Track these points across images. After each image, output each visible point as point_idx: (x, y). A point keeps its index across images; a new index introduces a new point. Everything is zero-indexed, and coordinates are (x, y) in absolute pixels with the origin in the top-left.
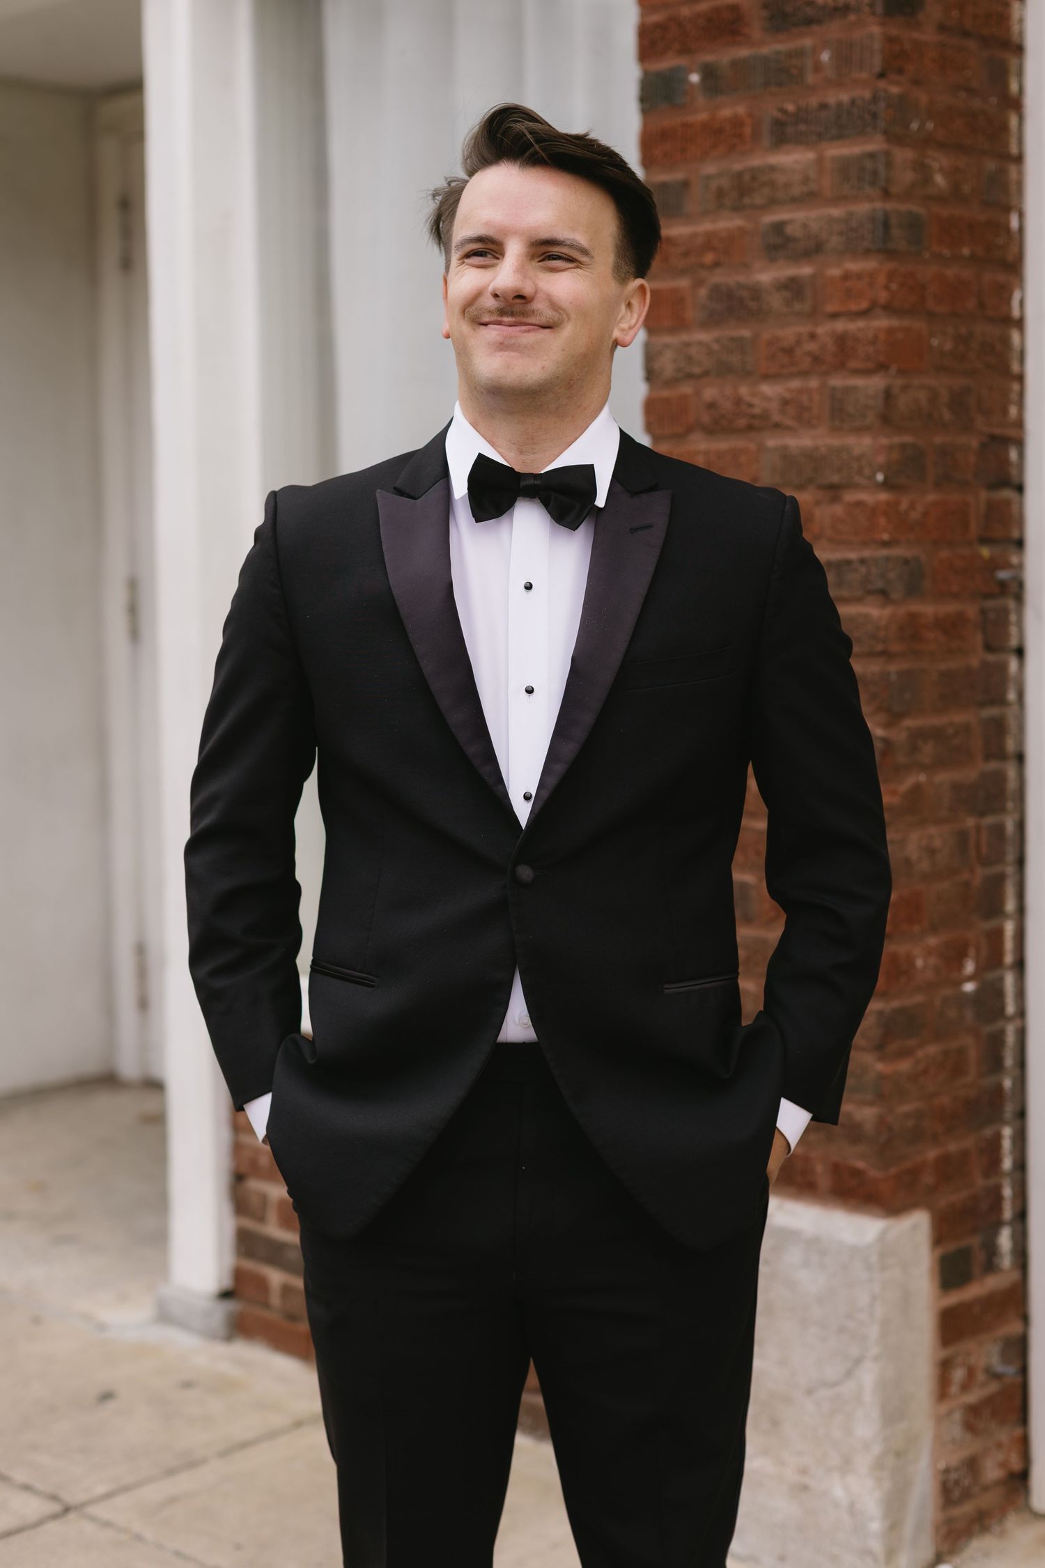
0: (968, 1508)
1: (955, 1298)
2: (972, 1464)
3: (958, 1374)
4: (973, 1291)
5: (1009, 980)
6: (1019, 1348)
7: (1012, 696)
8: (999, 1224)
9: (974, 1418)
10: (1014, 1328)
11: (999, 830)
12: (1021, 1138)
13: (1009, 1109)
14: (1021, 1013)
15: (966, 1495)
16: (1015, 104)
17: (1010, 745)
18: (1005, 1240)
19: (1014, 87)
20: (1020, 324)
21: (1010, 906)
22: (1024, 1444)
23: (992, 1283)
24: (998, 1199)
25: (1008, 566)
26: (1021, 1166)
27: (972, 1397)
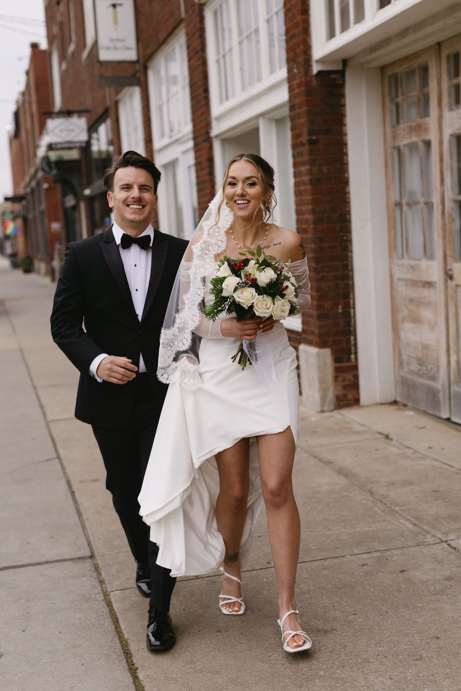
0: (344, 403)
1: (338, 365)
2: (345, 395)
3: (340, 379)
4: (344, 364)
5: (352, 311)
6: (356, 377)
7: (350, 259)
8: (351, 354)
9: (345, 387)
10: (355, 373)
11: (348, 284)
12: (355, 339)
13: (353, 333)
14: (355, 316)
15: (343, 400)
16: (346, 154)
17: (350, 268)
18: (353, 356)
19: (345, 151)
20: (349, 193)
21: (351, 296)
22: (358, 394)
23: (349, 364)
24: (350, 349)
25: (347, 236)
26: (356, 344)
27: (346, 383)
